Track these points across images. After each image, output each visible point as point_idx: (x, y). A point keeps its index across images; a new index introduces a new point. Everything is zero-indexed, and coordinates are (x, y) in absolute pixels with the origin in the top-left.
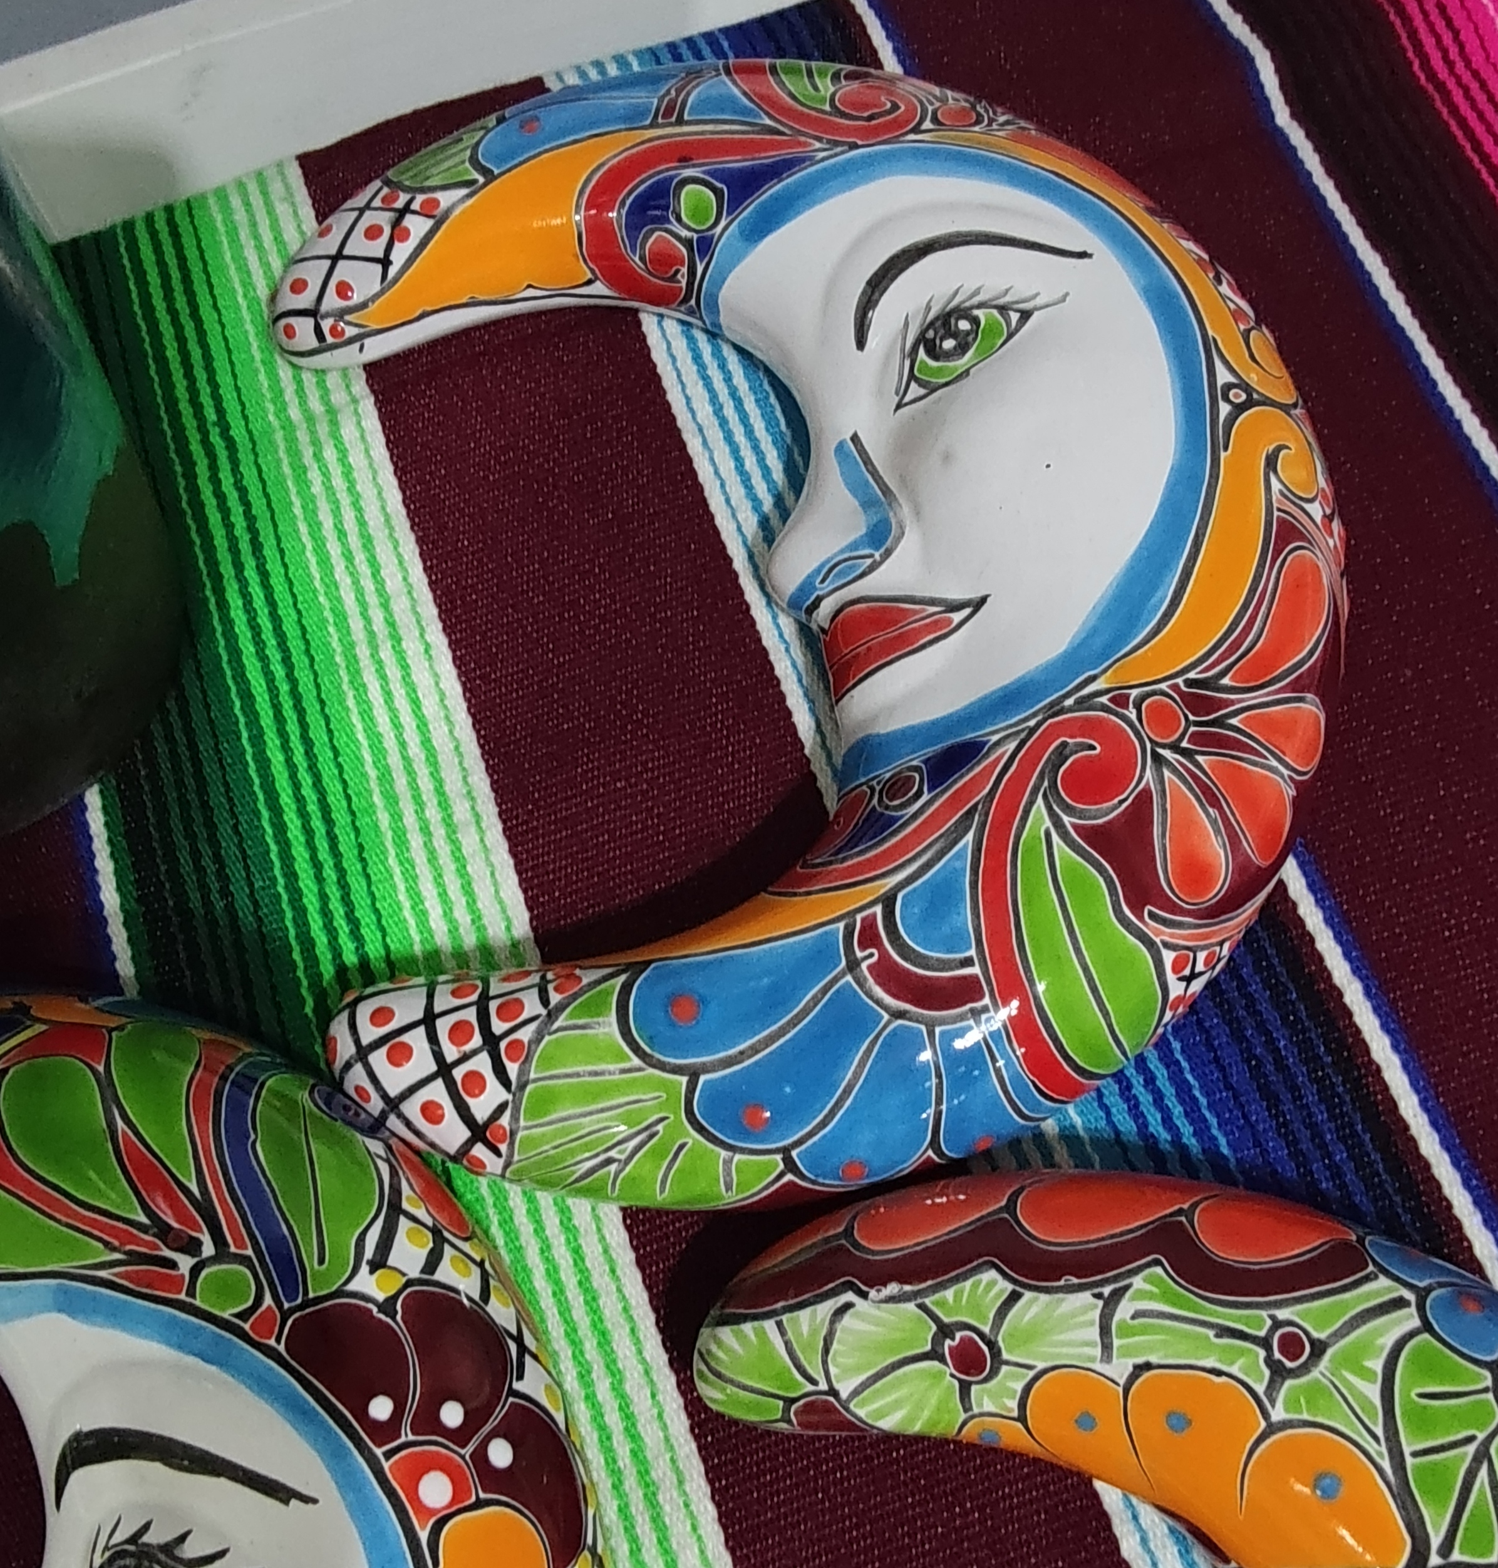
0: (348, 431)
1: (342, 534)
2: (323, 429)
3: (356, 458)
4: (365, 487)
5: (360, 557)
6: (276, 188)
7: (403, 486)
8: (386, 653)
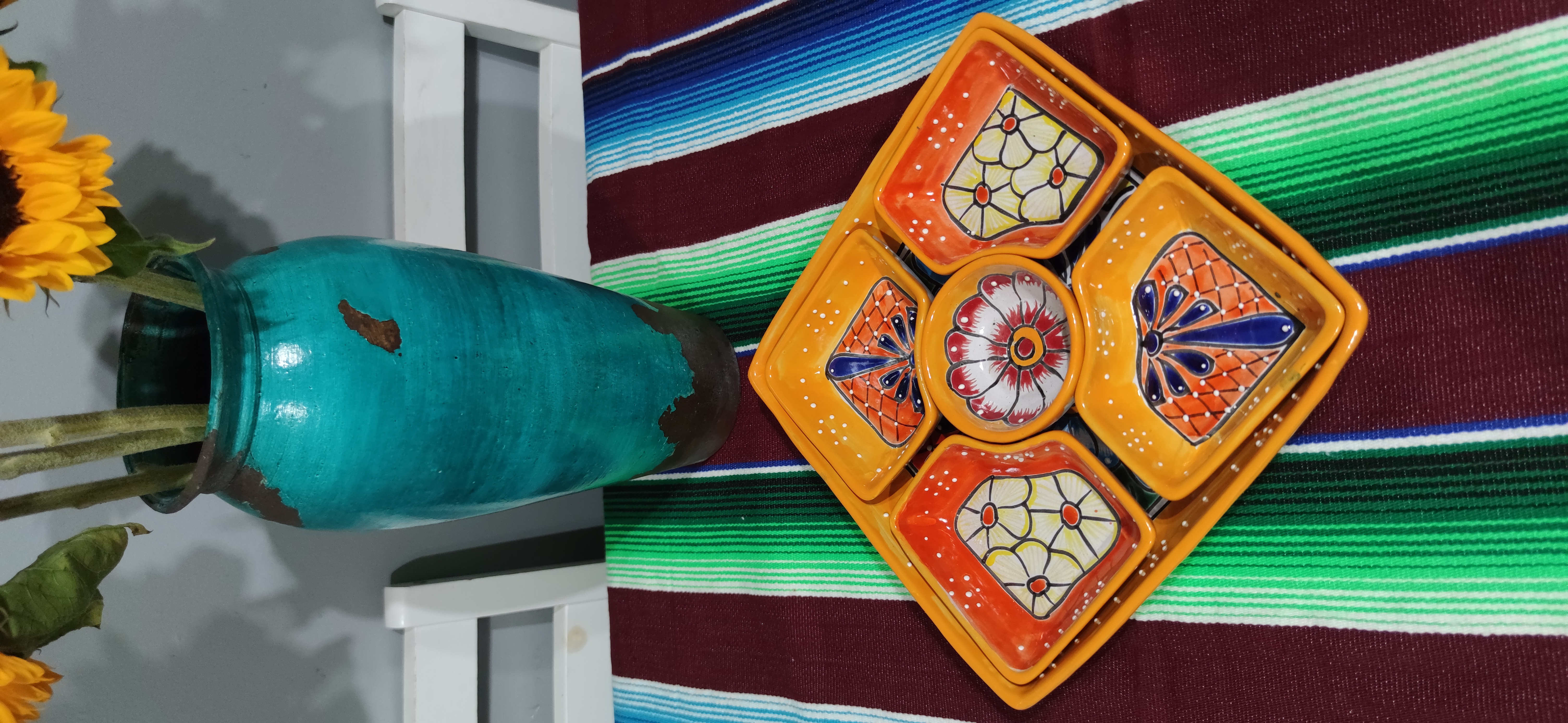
0: (663, 259)
1: (690, 267)
2: (661, 267)
3: (671, 258)
4: (679, 258)
5: (697, 262)
6: (599, 272)
7: (682, 245)
8: (722, 257)
